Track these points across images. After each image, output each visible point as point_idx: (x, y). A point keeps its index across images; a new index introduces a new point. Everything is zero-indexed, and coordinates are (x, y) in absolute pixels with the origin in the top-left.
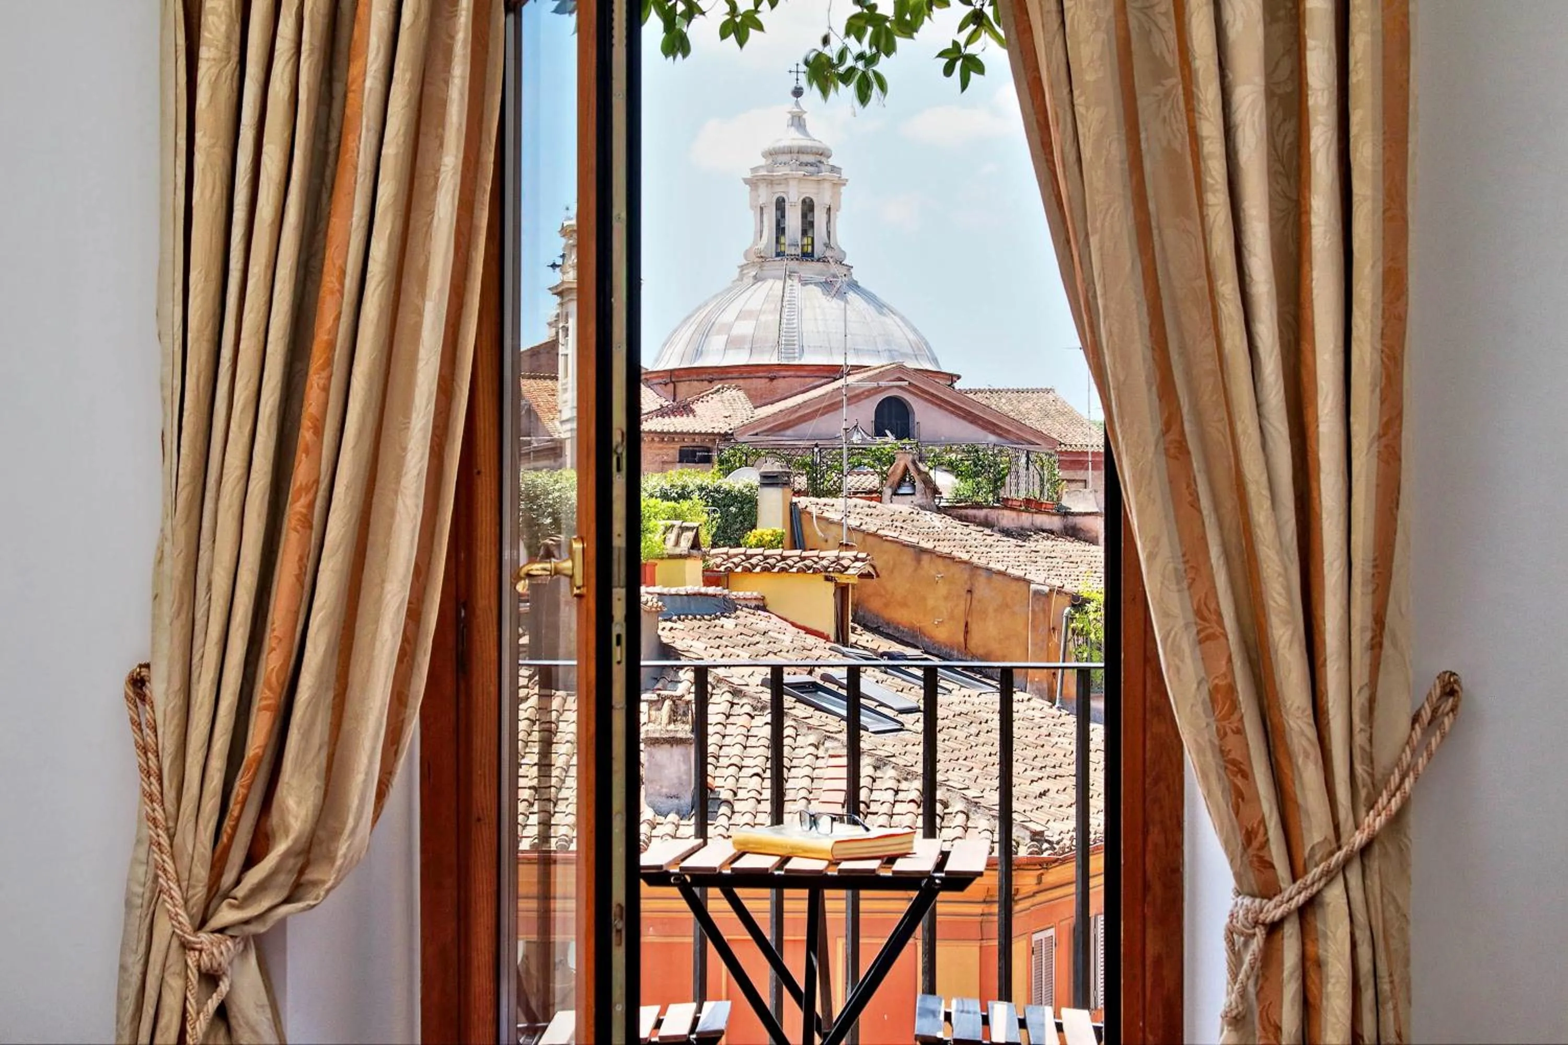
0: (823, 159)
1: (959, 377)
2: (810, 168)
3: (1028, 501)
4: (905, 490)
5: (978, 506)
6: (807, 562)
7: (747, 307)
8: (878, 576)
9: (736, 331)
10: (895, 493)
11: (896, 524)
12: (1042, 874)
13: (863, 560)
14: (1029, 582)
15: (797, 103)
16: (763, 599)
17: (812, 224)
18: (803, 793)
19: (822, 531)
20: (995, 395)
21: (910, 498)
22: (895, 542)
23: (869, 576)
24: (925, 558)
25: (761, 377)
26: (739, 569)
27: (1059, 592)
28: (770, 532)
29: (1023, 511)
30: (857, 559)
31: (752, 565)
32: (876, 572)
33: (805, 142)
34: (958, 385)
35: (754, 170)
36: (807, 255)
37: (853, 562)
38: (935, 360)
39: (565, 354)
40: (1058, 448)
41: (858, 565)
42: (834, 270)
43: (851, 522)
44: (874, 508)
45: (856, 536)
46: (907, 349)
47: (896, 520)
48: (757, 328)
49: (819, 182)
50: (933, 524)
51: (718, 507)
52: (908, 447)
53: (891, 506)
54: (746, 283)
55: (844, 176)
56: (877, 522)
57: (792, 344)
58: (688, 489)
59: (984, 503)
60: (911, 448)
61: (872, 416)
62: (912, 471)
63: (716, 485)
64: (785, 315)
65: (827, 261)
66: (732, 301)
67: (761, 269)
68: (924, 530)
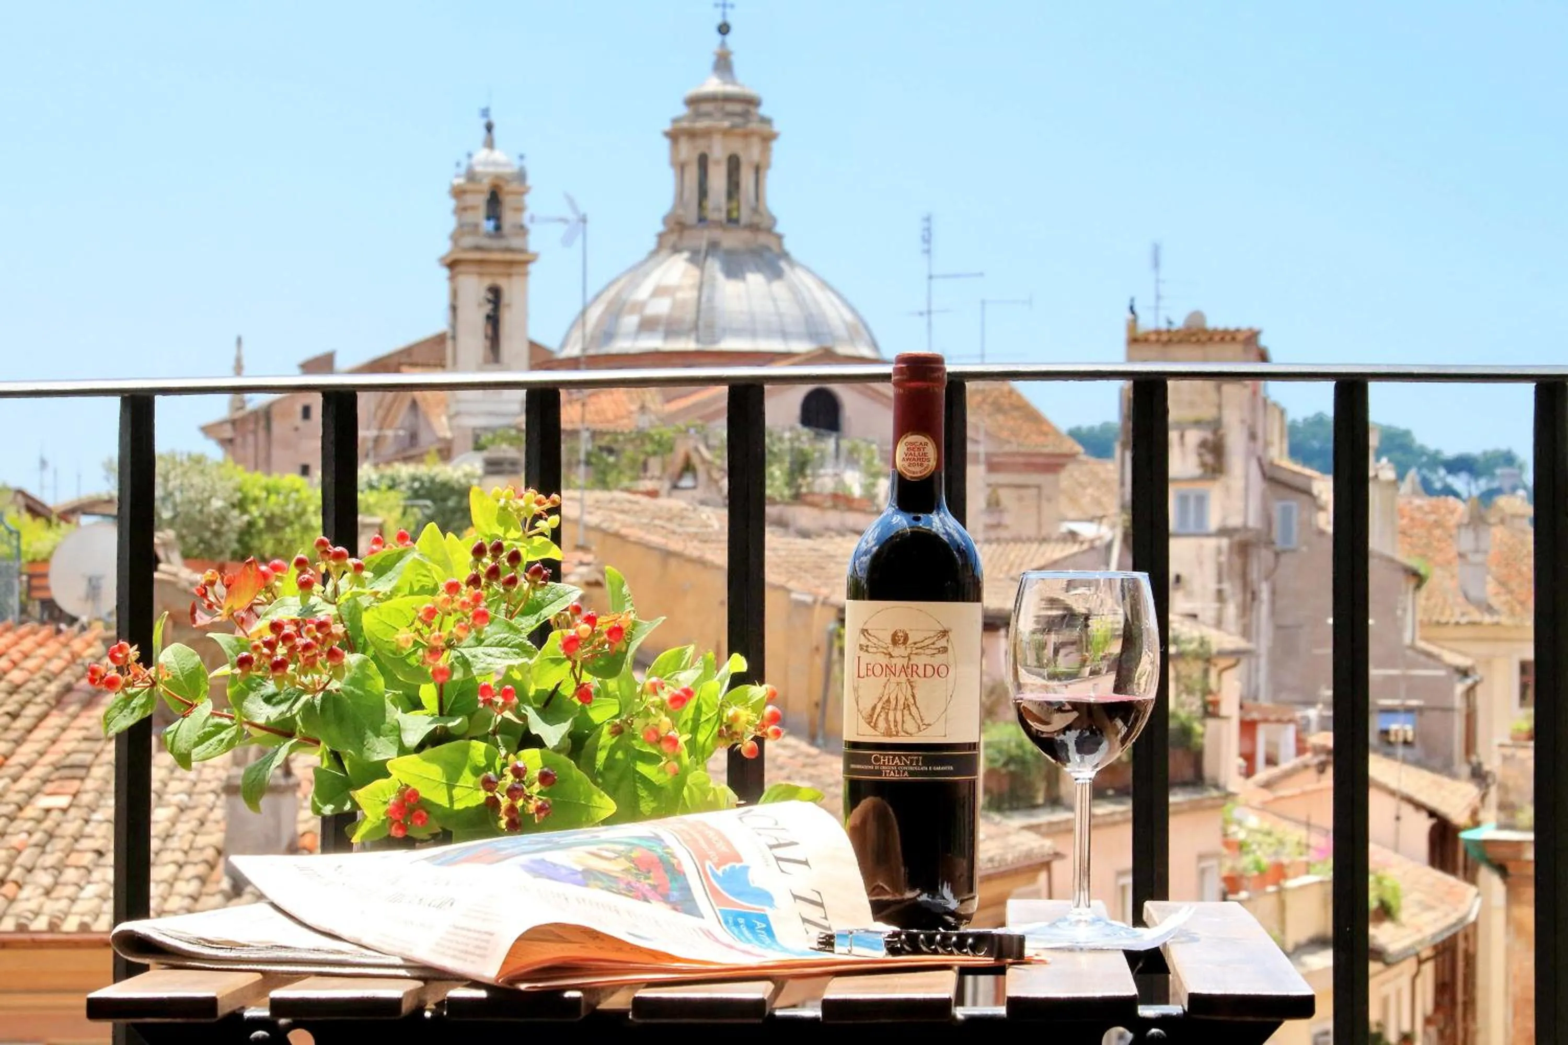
0: (752, 109)
2: (738, 120)
3: (835, 496)
4: (687, 482)
7: (664, 282)
9: (649, 311)
10: (675, 487)
11: (656, 522)
13: (588, 564)
14: (788, 591)
15: (723, 44)
17: (738, 185)
21: (690, 493)
22: (639, 543)
24: (673, 563)
25: (675, 365)
27: (824, 603)
29: (828, 508)
30: (582, 564)
33: (730, 89)
35: (675, 121)
36: (732, 221)
39: (454, 338)
40: (1007, 448)
41: (583, 570)
42: (762, 239)
43: (593, 519)
44: (637, 503)
45: (593, 536)
46: (842, 332)
47: (660, 518)
48: (674, 305)
49: (747, 135)
50: (709, 522)
51: (434, 501)
52: (692, 431)
53: (663, 502)
54: (664, 253)
55: (777, 127)
56: (629, 519)
57: (710, 326)
58: (398, 481)
59: (778, 499)
60: (697, 432)
61: (796, 411)
62: (695, 460)
63: (432, 474)
64: (706, 292)
65: (754, 228)
66: (647, 275)
67: (681, 237)
68: (692, 530)
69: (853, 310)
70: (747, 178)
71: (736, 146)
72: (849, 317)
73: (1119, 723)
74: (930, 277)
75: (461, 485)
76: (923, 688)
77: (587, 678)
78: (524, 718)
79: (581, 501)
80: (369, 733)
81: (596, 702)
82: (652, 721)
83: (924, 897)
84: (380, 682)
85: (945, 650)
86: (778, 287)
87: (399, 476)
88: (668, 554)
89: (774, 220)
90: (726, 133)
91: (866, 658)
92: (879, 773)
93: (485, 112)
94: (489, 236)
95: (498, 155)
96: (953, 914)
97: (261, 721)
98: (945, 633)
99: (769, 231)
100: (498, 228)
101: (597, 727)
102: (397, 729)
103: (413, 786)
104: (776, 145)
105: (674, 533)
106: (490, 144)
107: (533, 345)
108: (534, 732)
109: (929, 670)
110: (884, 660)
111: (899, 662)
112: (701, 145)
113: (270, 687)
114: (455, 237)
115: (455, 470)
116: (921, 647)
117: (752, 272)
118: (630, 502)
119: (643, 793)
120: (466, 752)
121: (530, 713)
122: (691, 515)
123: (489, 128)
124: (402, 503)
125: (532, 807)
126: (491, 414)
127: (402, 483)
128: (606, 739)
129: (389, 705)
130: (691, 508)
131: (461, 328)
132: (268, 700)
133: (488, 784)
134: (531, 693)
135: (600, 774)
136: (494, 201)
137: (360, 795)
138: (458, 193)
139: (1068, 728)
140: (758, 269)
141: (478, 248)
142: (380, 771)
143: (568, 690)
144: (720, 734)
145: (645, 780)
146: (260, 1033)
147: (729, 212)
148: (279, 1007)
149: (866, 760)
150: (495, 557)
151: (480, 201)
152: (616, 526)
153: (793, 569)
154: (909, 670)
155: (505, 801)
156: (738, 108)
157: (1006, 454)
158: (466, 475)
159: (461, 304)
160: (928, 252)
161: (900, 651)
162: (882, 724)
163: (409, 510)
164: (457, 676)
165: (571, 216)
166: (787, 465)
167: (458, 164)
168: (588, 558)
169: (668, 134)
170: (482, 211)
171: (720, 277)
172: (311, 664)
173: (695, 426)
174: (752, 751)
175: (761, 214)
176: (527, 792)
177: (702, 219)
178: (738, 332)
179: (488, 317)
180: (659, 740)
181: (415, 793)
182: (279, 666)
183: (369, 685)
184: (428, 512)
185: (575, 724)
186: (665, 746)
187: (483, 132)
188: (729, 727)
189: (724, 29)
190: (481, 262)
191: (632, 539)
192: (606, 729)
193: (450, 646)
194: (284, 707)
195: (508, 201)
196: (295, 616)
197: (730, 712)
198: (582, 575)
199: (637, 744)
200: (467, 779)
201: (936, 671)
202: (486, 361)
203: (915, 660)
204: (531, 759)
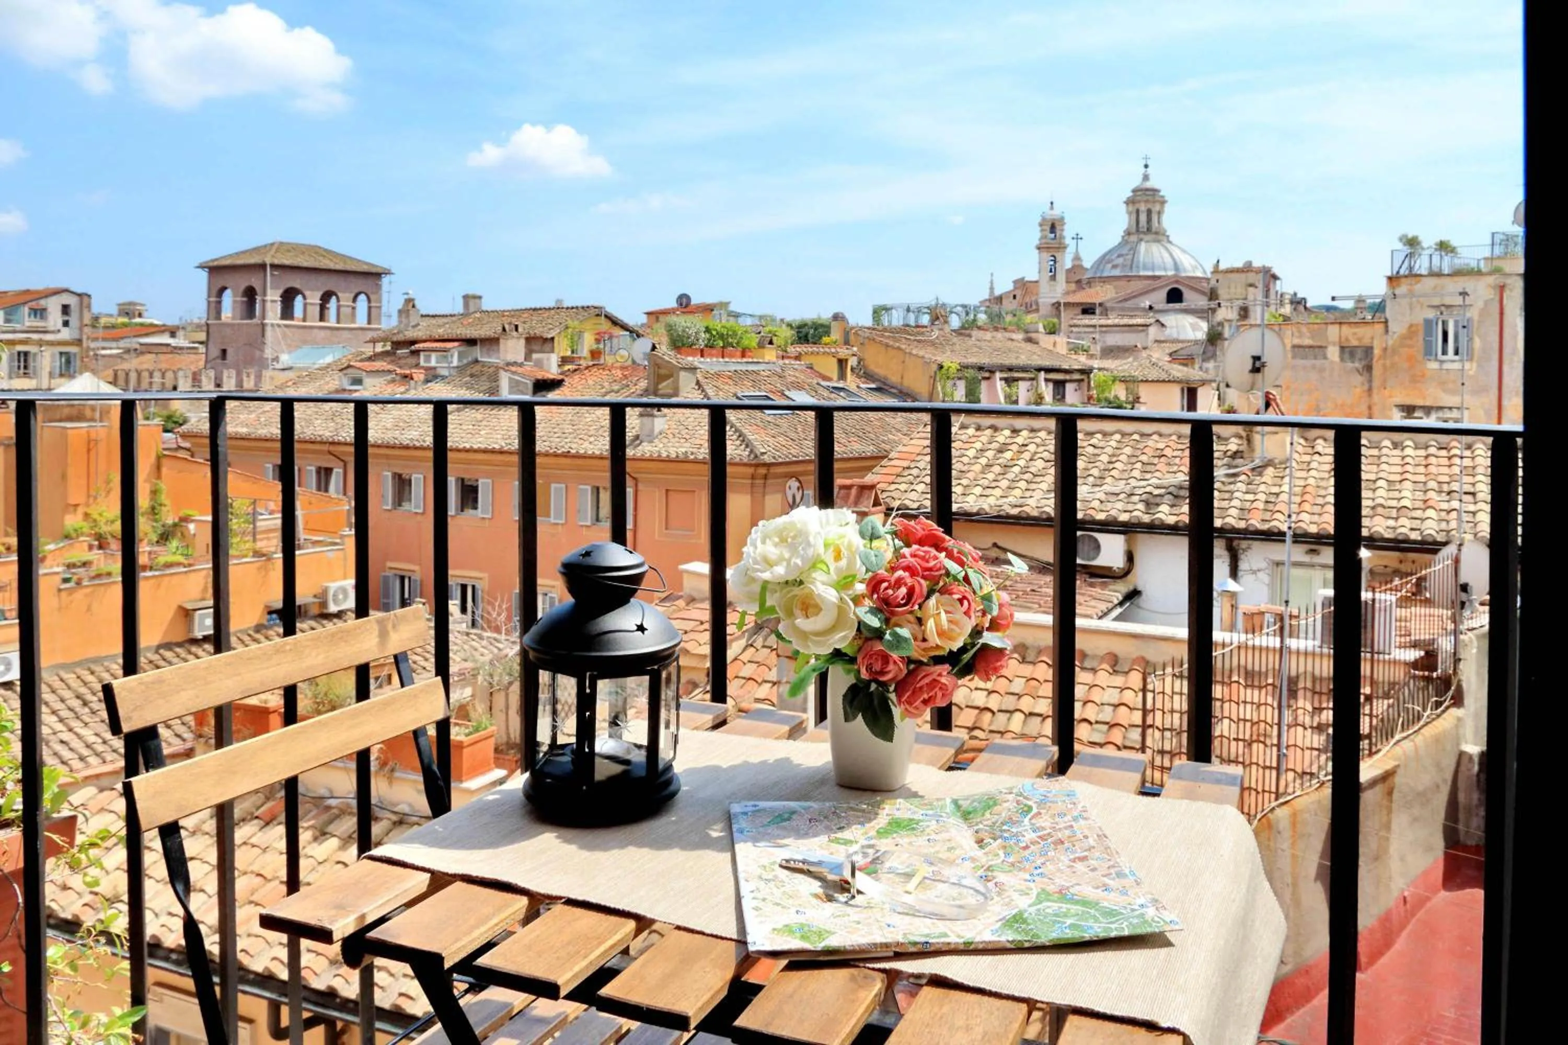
0: (1157, 193)
2: (1151, 197)
14: (923, 358)
15: (1146, 171)
16: (811, 364)
17: (1151, 219)
25: (1122, 280)
26: (803, 353)
33: (1148, 186)
35: (1128, 197)
36: (1149, 231)
42: (1160, 236)
49: (1154, 202)
61: (1165, 295)
65: (1157, 233)
67: (1129, 237)
70: (1155, 218)
71: (1149, 206)
72: (1193, 263)
86: (1164, 253)
89: (1165, 229)
90: (1146, 201)
94: (1052, 239)
95: (1054, 212)
99: (1163, 233)
100: (1055, 236)
104: (1166, 205)
106: (1051, 208)
112: (1137, 206)
114: (1040, 239)
117: (1155, 248)
123: (1051, 203)
136: (1053, 228)
138: (1041, 225)
140: (1157, 247)
141: (1048, 243)
147: (1148, 228)
151: (1048, 228)
156: (1151, 193)
159: (1043, 265)
169: (1125, 202)
170: (1049, 231)
171: (1142, 250)
175: (1160, 228)
177: (1137, 231)
179: (1052, 268)
187: (1049, 204)
189: (1146, 166)
190: (1049, 248)
195: (1058, 228)
202: (1050, 280)
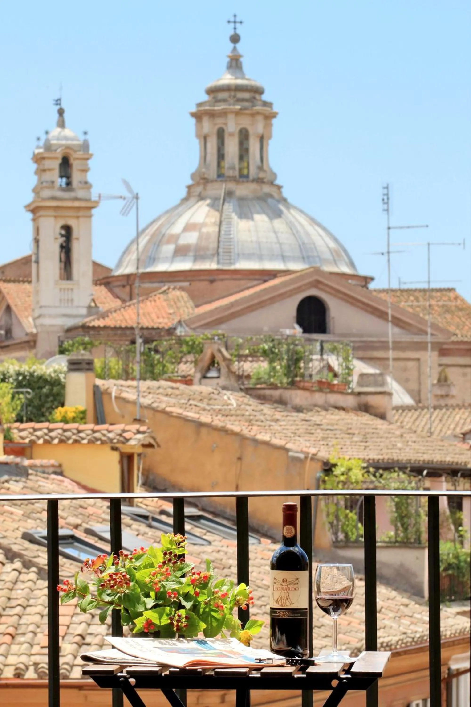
0: (257, 96)
1: (372, 279)
2: (246, 104)
4: (213, 374)
5: (274, 387)
6: (97, 435)
7: (192, 221)
8: (159, 446)
9: (182, 241)
10: (204, 377)
11: (191, 402)
12: (225, 695)
13: (143, 433)
14: (286, 450)
15: (235, 49)
16: (60, 466)
17: (247, 150)
18: (32, 628)
19: (119, 408)
20: (404, 294)
21: (215, 381)
22: (180, 417)
23: (150, 446)
24: (204, 431)
25: (203, 280)
26: (41, 441)
27: (312, 459)
28: (74, 409)
29: (317, 391)
30: (139, 432)
31: (51, 437)
32: (157, 443)
33: (240, 82)
34: (372, 286)
35: (199, 105)
37: (135, 434)
38: (352, 265)
39: (37, 262)
40: (454, 338)
41: (140, 436)
42: (266, 189)
43: (146, 401)
44: (177, 389)
45: (146, 412)
46: (328, 255)
47: (194, 399)
48: (200, 238)
49: (254, 115)
50: (229, 402)
51: (33, 389)
52: (216, 338)
53: (196, 388)
54: (192, 200)
55: (275, 109)
56: (172, 401)
57: (229, 252)
58: (8, 375)
59: (279, 385)
60: (219, 339)
61: (294, 313)
62: (218, 358)
63: (32, 370)
64: (224, 227)
65: (259, 181)
66: (180, 215)
67: (205, 189)
68: (217, 407)
69: (335, 240)
70: (254, 145)
71: (245, 122)
72: (332, 245)
73: (345, 604)
74: (389, 228)
75: (52, 378)
76: (291, 594)
77: (197, 590)
78: (180, 600)
79: (137, 387)
80: (137, 604)
81: (200, 595)
82: (216, 601)
83: (293, 649)
84: (139, 590)
85: (297, 584)
86: (278, 224)
87: (8, 372)
88: (200, 425)
89: (275, 176)
90: (237, 113)
91: (276, 585)
92: (279, 616)
93: (58, 102)
94: (61, 189)
95: (67, 132)
96: (301, 653)
97: (107, 601)
98: (297, 579)
99: (272, 183)
100: (69, 184)
101: (199, 602)
102: (144, 603)
103: (150, 618)
105: (204, 410)
106: (62, 124)
107: (95, 264)
108: (183, 604)
109: (293, 589)
110: (280, 586)
111: (285, 587)
112: (219, 122)
113: (109, 591)
114: (36, 191)
115: (47, 368)
116: (290, 583)
117: (258, 213)
118: (172, 388)
119: (213, 620)
120: (164, 610)
121: (181, 598)
122: (216, 397)
123: (61, 112)
124: (11, 391)
125: (183, 625)
126: (65, 316)
127: (11, 376)
128: (203, 606)
129: (142, 596)
130: (216, 392)
131: (42, 255)
132: (108, 595)
133: (171, 619)
134: (181, 593)
135: (201, 615)
137: (136, 621)
138: (38, 159)
139: (330, 605)
140: (264, 212)
141: (54, 198)
142: (141, 614)
143: (192, 593)
144: (235, 604)
145: (214, 617)
146: (122, 679)
147: (240, 170)
148: (128, 672)
149: (276, 613)
150: (170, 555)
151: (55, 164)
152: (162, 406)
153: (289, 434)
154: (288, 589)
155: (175, 623)
156: (246, 95)
157: (453, 343)
158: (55, 371)
159: (41, 238)
160: (387, 210)
161: (285, 584)
162: (280, 603)
163: (17, 396)
164: (162, 590)
165: (128, 195)
166: (284, 363)
167: (38, 139)
168: (143, 428)
169: (193, 115)
170: (57, 172)
171: (235, 217)
172: (122, 586)
173: (218, 335)
174: (245, 608)
175: (265, 171)
176: (182, 621)
177: (220, 175)
178: (249, 256)
179: (62, 247)
180: (218, 607)
181: (151, 621)
182: (112, 587)
183: (136, 591)
184: (29, 396)
185: (194, 602)
186: (220, 608)
187: (57, 115)
188: (238, 602)
189: (235, 39)
190: (57, 208)
191: (175, 414)
192: (203, 603)
193: (160, 582)
194: (113, 597)
196: (114, 572)
197: (238, 598)
198: (139, 440)
199: (211, 607)
200: (165, 617)
201: (295, 589)
202: (61, 278)
203: (289, 586)
204: (182, 612)
